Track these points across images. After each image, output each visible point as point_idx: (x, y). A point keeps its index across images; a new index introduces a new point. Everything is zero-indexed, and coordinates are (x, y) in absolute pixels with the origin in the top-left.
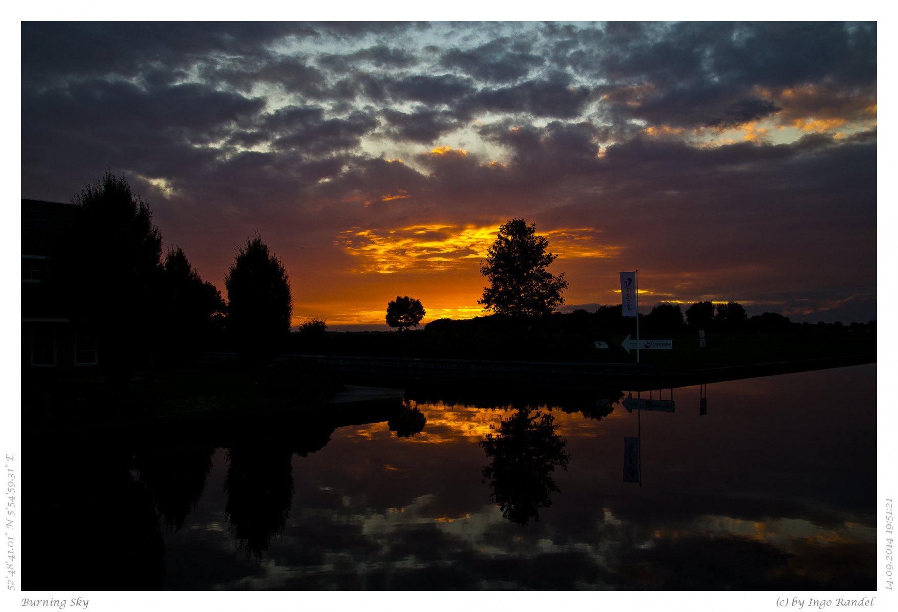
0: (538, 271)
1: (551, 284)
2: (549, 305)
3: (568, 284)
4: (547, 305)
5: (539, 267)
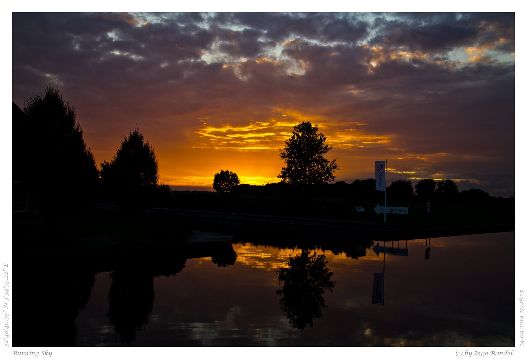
0: (319, 157)
4: (324, 180)
5: (319, 154)
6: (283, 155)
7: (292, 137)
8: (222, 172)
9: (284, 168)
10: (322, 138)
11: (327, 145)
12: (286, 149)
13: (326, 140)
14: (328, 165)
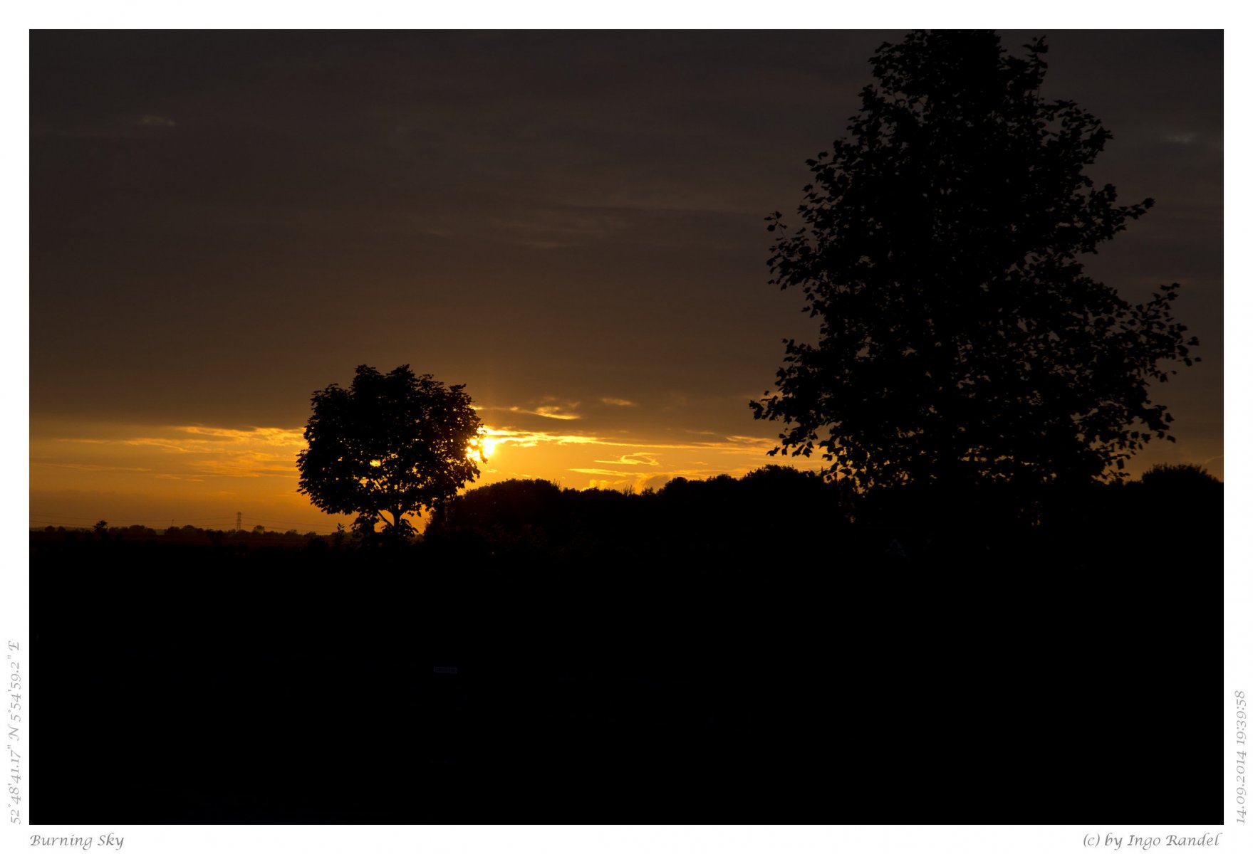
0: (1050, 271)
1: (1109, 334)
2: (1090, 438)
3: (1195, 341)
4: (1081, 437)
5: (1050, 251)
6: (794, 259)
7: (856, 130)
8: (366, 377)
9: (799, 350)
10: (1076, 132)
11: (1110, 188)
12: (817, 217)
13: (1104, 148)
14: (1115, 329)
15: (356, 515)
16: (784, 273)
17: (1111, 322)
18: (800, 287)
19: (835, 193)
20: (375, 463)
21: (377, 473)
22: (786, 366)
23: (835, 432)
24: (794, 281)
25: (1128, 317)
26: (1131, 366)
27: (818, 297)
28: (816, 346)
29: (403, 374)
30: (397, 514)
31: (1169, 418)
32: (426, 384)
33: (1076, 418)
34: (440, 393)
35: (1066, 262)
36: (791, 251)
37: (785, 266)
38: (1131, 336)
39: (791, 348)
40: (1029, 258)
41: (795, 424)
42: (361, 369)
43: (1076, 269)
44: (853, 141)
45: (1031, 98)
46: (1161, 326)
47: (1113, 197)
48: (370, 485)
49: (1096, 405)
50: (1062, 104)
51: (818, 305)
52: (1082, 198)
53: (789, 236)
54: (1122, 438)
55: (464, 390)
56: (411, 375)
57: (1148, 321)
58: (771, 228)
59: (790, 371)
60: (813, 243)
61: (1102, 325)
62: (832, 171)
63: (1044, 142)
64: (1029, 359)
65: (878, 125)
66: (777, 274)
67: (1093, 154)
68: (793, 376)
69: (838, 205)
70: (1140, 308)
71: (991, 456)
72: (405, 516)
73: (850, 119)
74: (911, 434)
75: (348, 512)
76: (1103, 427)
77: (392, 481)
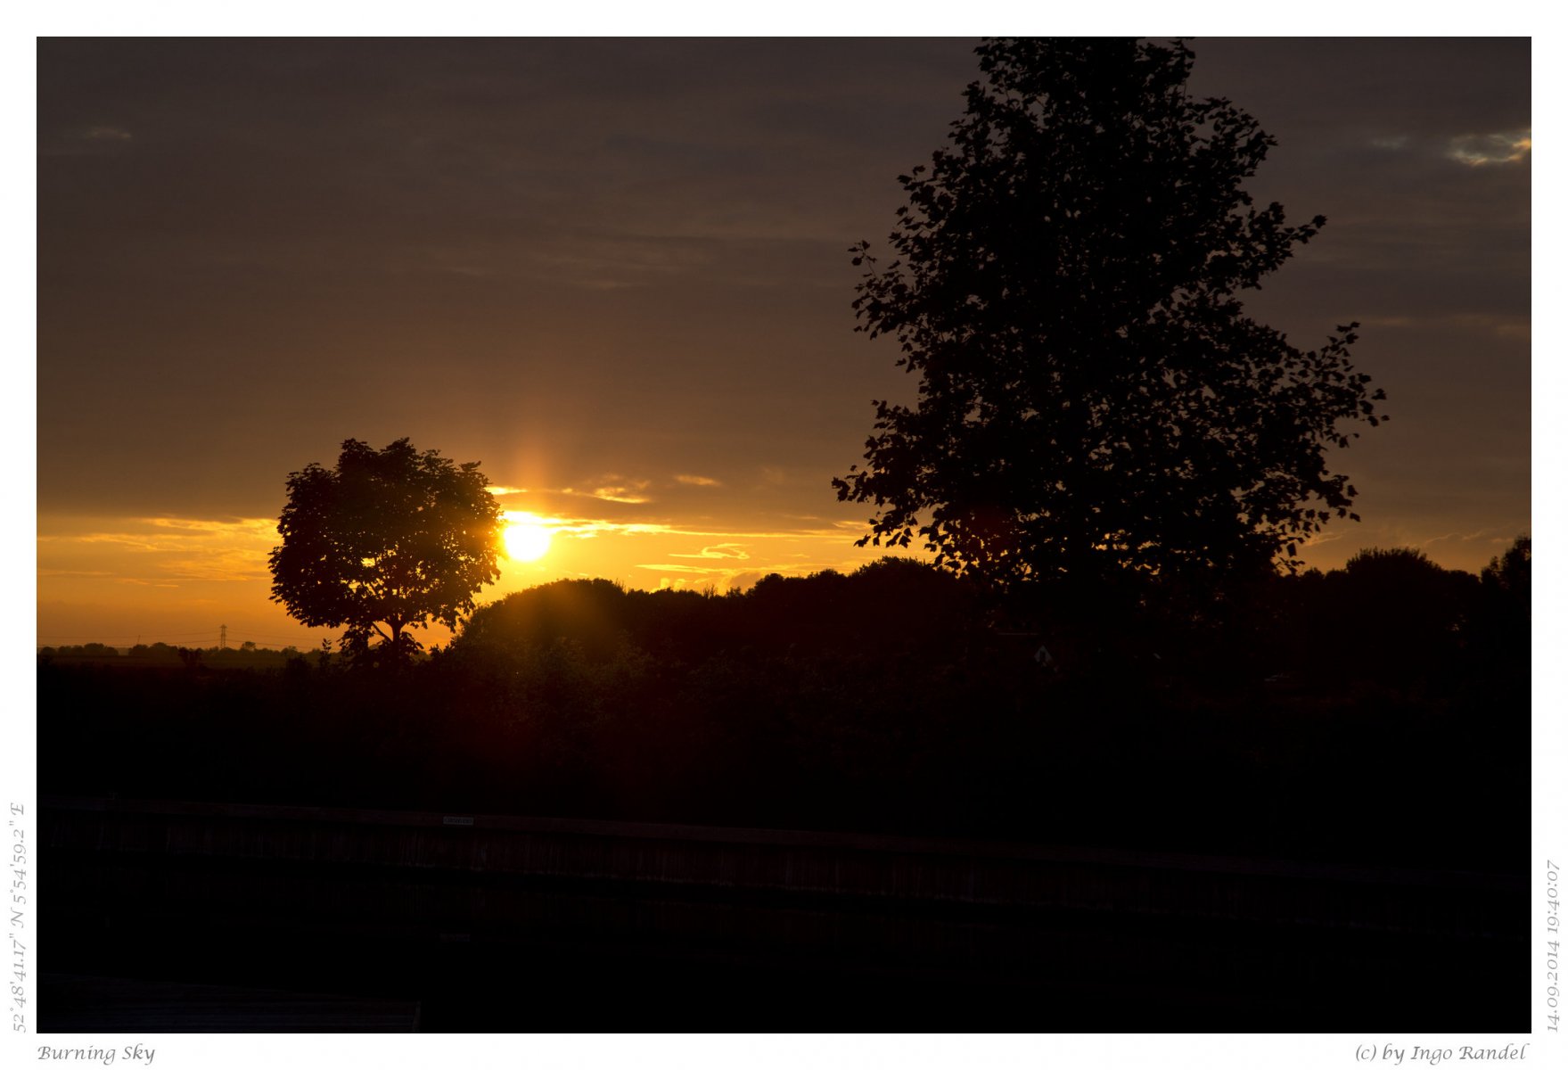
0: (1203, 311)
1: (1275, 389)
2: (1255, 519)
3: (1381, 395)
4: (1244, 518)
5: (1203, 286)
6: (885, 300)
7: (960, 138)
8: (355, 455)
9: (894, 414)
10: (1231, 139)
11: (1276, 208)
12: (913, 247)
13: (1266, 156)
14: (1284, 382)
15: (344, 627)
16: (874, 317)
17: (1279, 373)
18: (893, 335)
19: (936, 217)
20: (368, 562)
21: (369, 575)
22: (877, 434)
23: (937, 514)
24: (886, 327)
25: (1299, 368)
26: (1304, 428)
27: (917, 347)
28: (914, 409)
29: (401, 450)
30: (396, 626)
31: (1352, 491)
32: (430, 462)
33: (1238, 493)
34: (448, 474)
35: (1223, 299)
36: (882, 290)
37: (875, 309)
38: (1303, 390)
39: (882, 412)
40: (1178, 295)
41: (889, 507)
42: (349, 444)
43: (1234, 308)
44: (956, 151)
45: (1176, 96)
46: (1339, 377)
47: (1280, 218)
48: (362, 590)
49: (1261, 477)
50: (1215, 103)
51: (917, 355)
52: (1239, 220)
53: (879, 272)
54: (1295, 517)
55: (479, 469)
56: (411, 451)
57: (1322, 371)
58: (857, 262)
59: (882, 440)
60: (909, 280)
61: (1268, 378)
62: (932, 189)
63: (1193, 152)
64: (1179, 422)
65: (986, 130)
66: (864, 319)
67: (1253, 165)
68: (887, 446)
69: (940, 232)
70: (1312, 355)
71: (1134, 542)
72: (407, 628)
73: (952, 124)
74: (1034, 516)
75: (334, 623)
76: (1270, 503)
77: (388, 584)
